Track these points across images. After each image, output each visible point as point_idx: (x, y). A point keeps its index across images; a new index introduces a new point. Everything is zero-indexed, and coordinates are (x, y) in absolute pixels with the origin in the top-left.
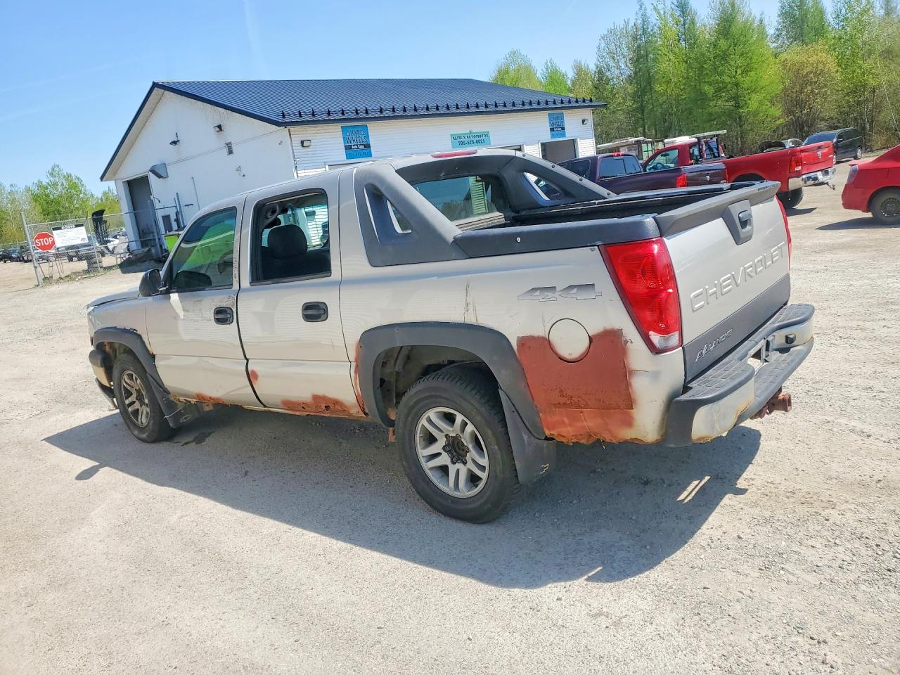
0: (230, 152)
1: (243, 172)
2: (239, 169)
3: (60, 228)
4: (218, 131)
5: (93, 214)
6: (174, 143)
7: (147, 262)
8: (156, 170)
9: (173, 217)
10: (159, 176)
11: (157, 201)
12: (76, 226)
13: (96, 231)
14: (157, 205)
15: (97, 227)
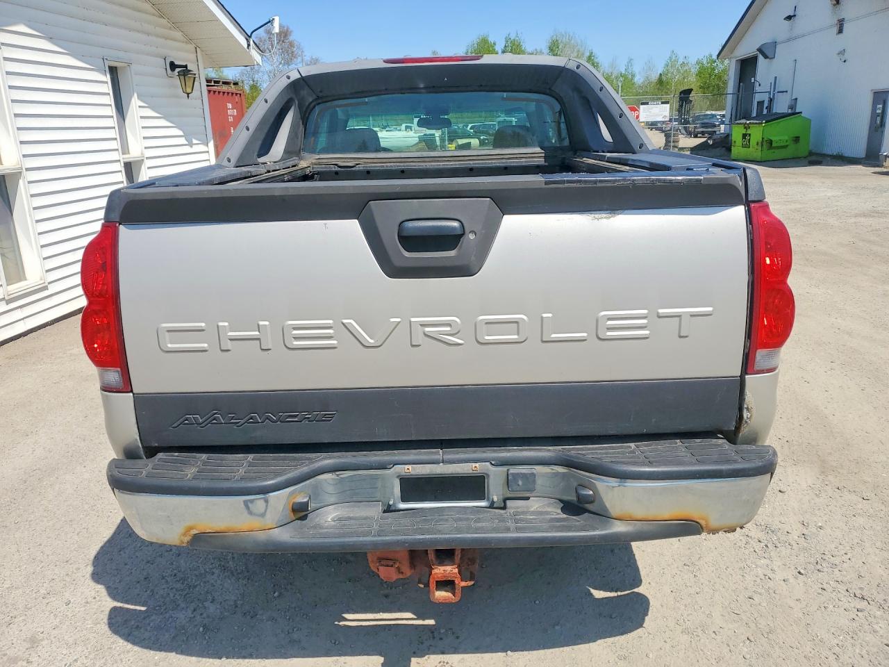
0: (840, 31)
1: (846, 56)
2: (842, 52)
3: (647, 104)
4: (834, 5)
5: (681, 93)
6: (789, 18)
7: (718, 149)
8: (764, 50)
9: (766, 105)
10: (766, 57)
11: (757, 84)
12: (663, 103)
13: (680, 110)
14: (757, 88)
15: (681, 106)
